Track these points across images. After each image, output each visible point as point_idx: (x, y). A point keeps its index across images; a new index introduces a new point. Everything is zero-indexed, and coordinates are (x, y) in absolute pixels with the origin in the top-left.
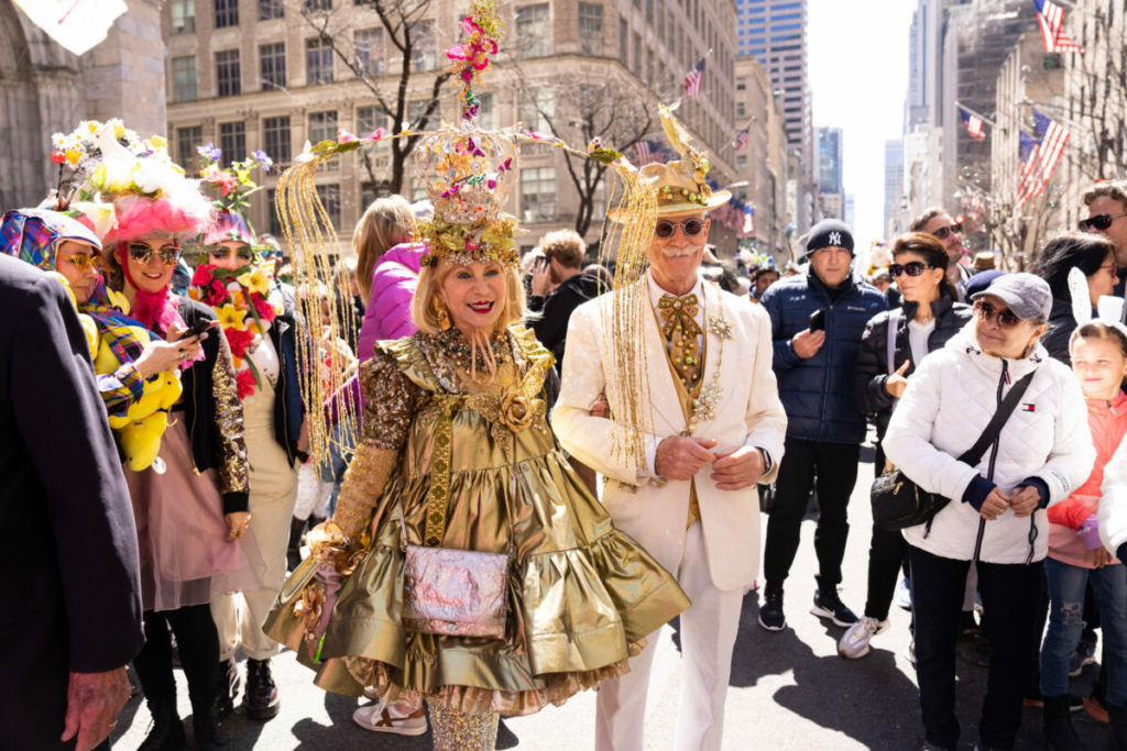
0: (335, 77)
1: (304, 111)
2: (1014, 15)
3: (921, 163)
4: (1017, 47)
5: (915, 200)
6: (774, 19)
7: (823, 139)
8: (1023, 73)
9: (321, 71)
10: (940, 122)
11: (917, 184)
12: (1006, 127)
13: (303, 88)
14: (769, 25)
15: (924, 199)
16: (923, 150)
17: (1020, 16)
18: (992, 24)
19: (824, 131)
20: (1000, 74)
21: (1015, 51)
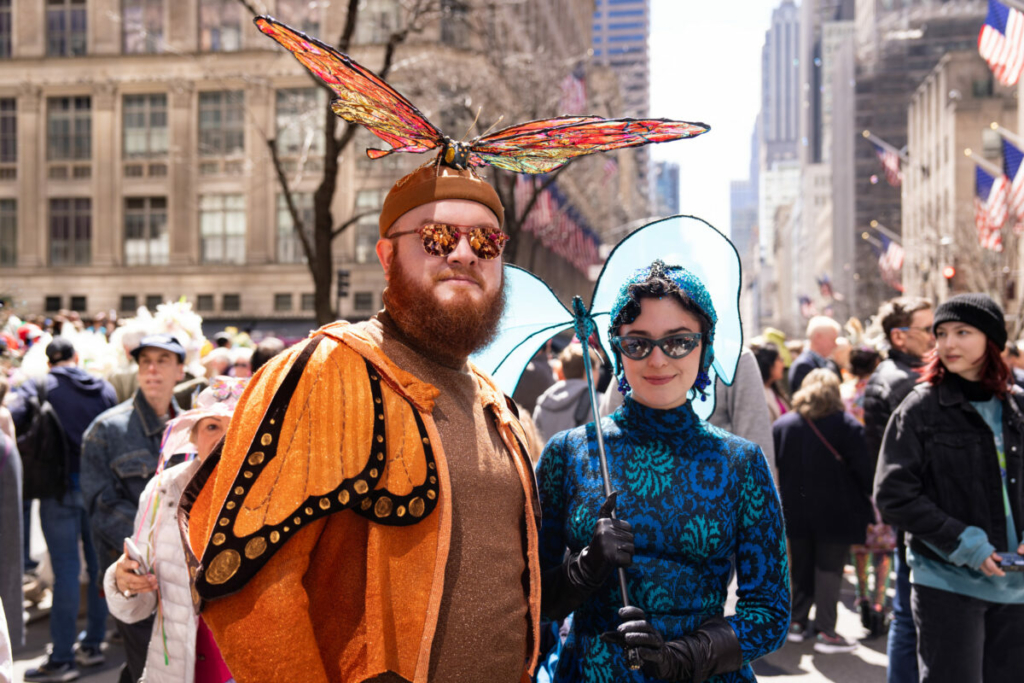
0: (90, 48)
1: (39, 93)
2: (917, 34)
3: (788, 208)
4: (939, 68)
5: (781, 252)
6: (613, 27)
7: (660, 177)
8: (949, 101)
9: (69, 39)
10: (816, 156)
11: (784, 232)
12: (925, 164)
13: (40, 60)
14: (606, 34)
15: (795, 250)
16: (793, 192)
17: (926, 35)
18: (894, 43)
19: (661, 165)
20: (914, 103)
21: (937, 76)
